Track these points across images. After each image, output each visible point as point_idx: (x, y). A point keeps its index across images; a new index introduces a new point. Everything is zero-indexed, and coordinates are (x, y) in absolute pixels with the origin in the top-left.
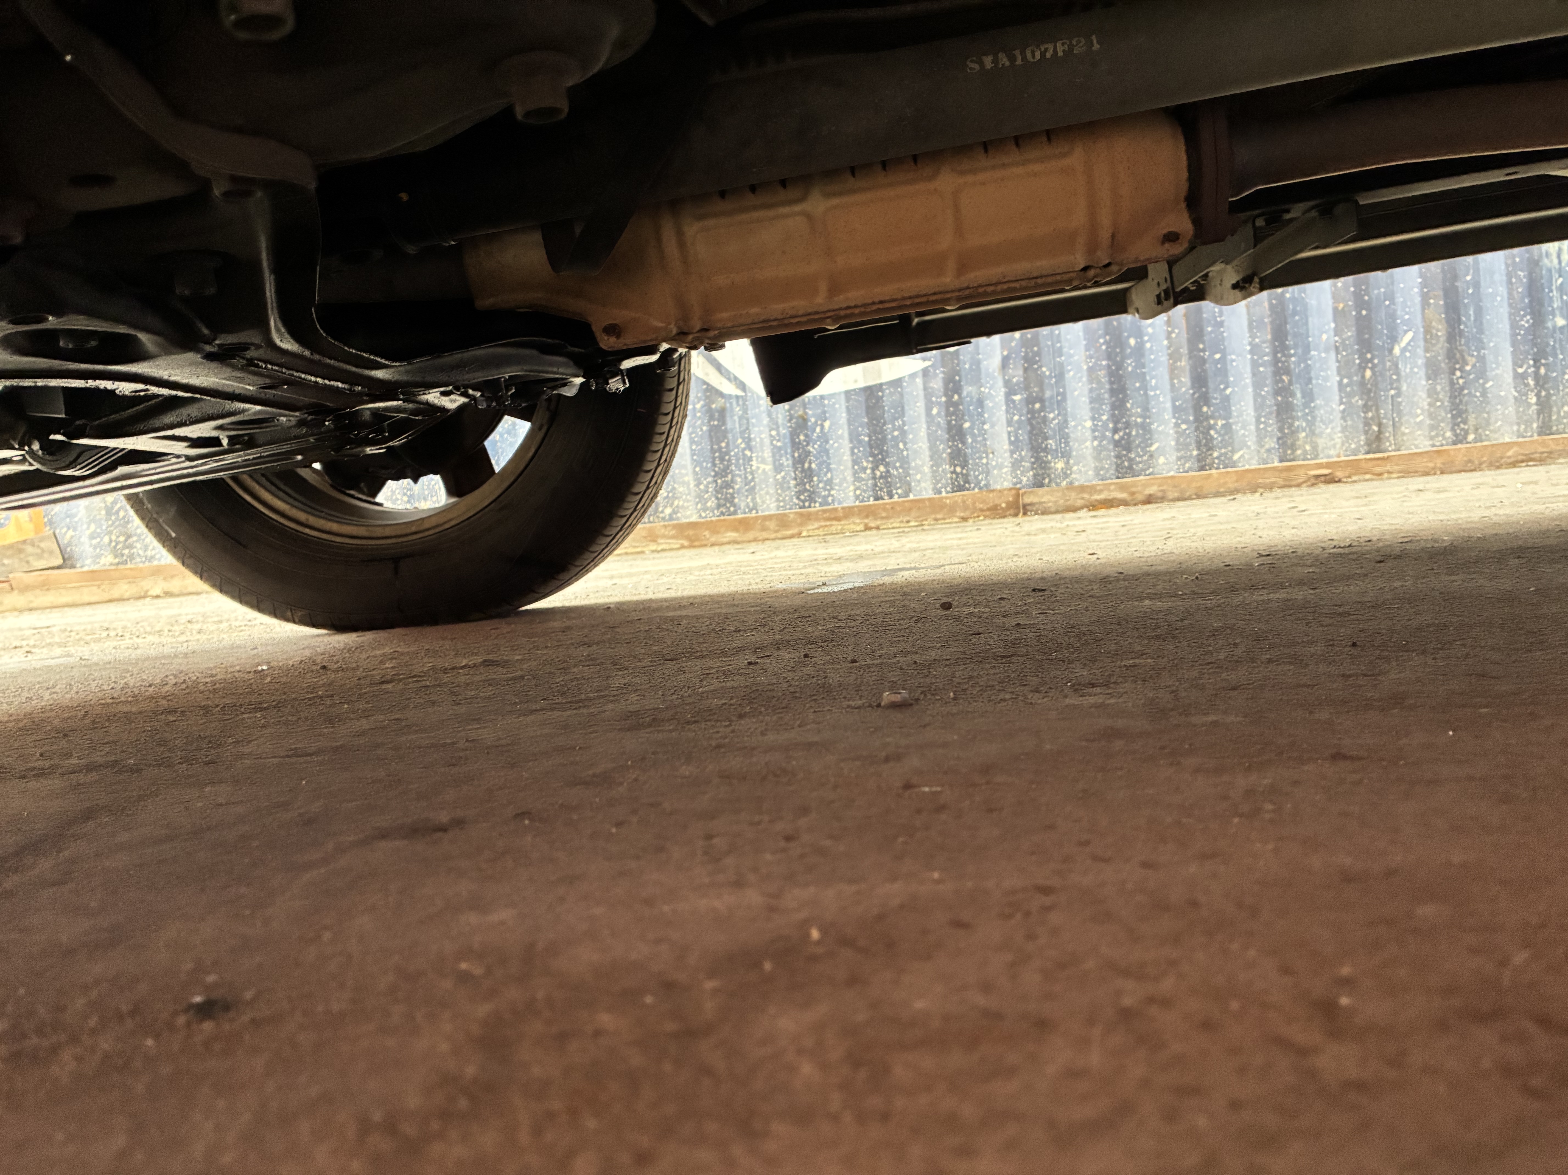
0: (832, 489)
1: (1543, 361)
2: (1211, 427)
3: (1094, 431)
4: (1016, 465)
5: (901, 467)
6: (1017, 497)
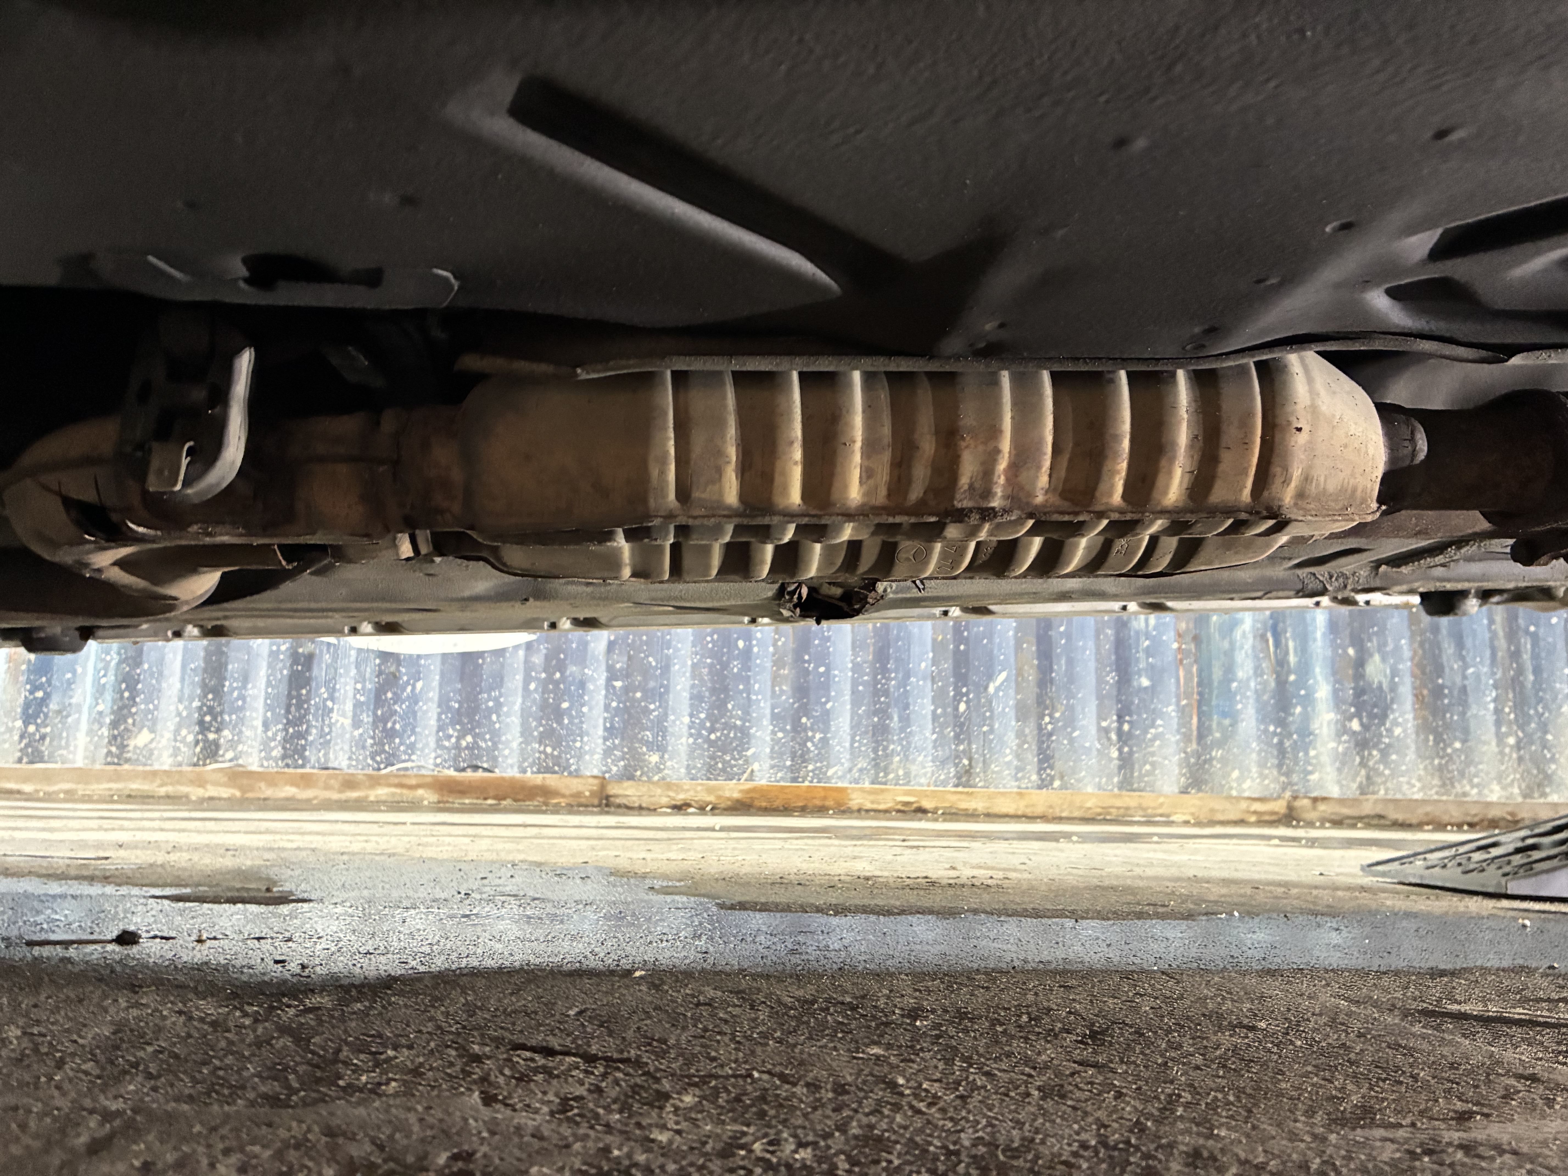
0: (413, 753)
1: (1127, 718)
2: (808, 739)
3: (690, 728)
4: (608, 752)
5: (490, 740)
6: (603, 786)
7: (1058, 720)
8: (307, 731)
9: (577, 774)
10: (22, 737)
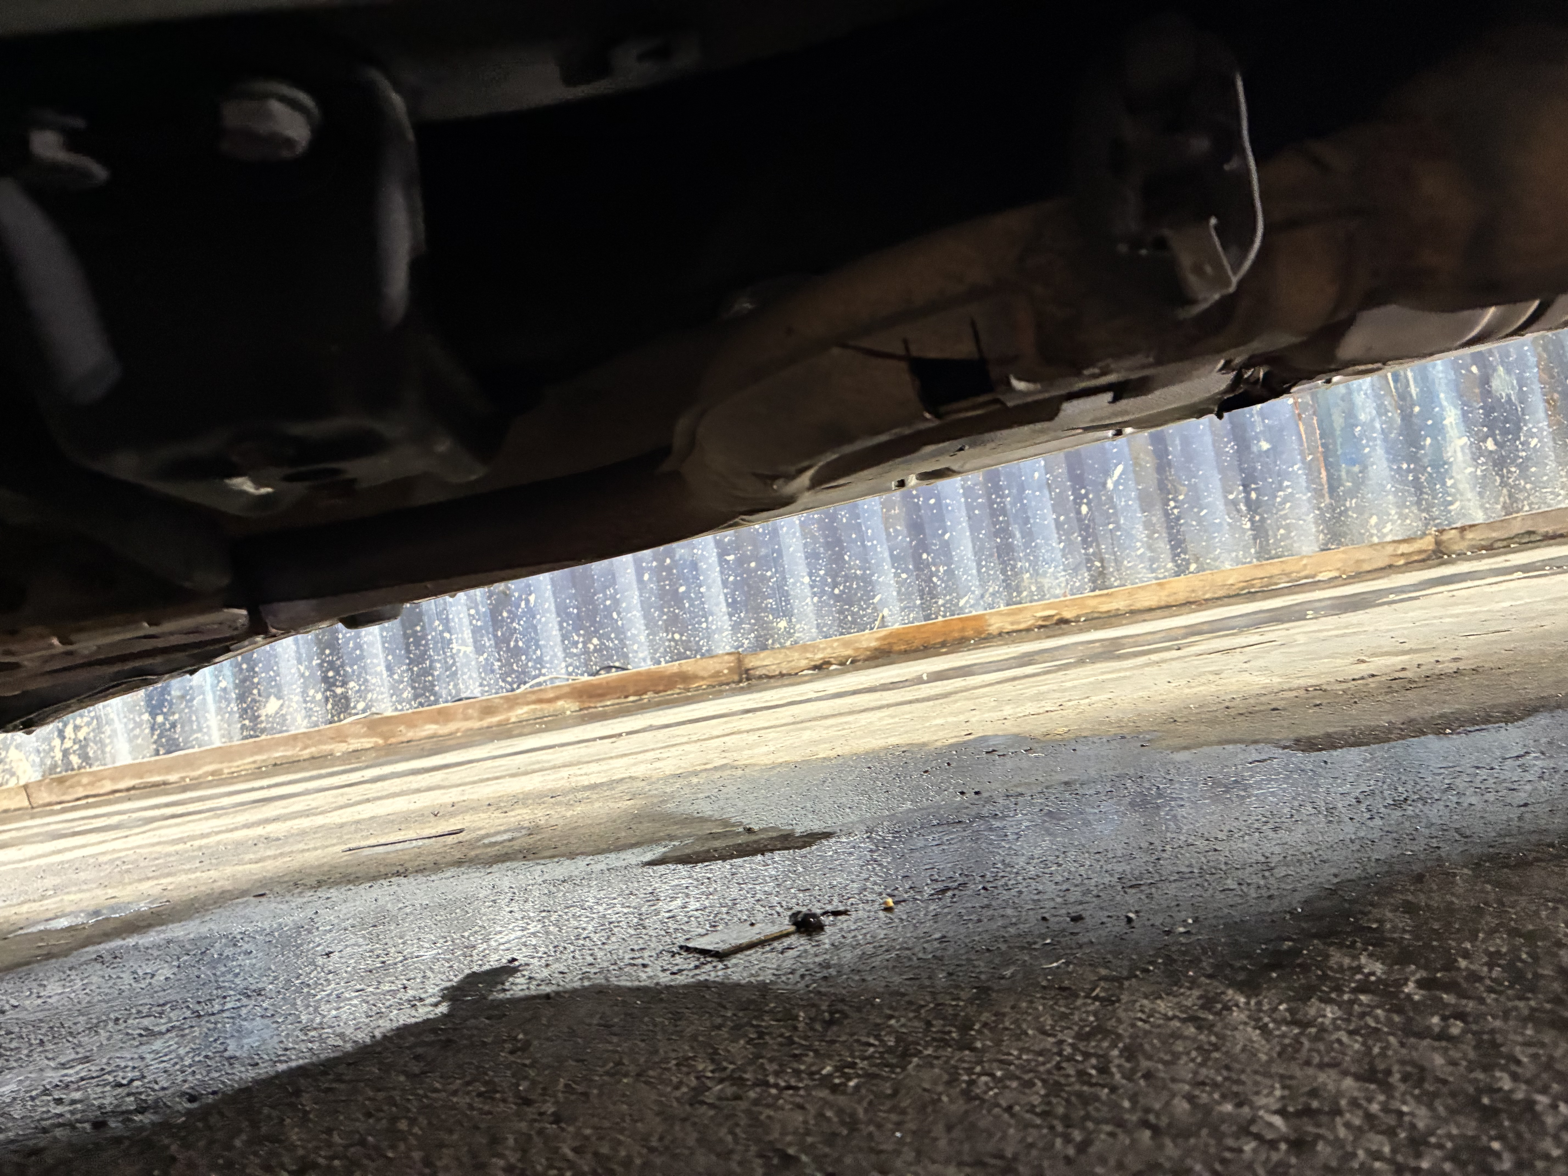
0: (543, 667)
1: (1253, 486)
2: (932, 574)
3: (812, 587)
4: (736, 627)
5: (616, 638)
6: (740, 661)
7: (1183, 502)
8: (432, 667)
9: (709, 655)
10: (153, 729)
